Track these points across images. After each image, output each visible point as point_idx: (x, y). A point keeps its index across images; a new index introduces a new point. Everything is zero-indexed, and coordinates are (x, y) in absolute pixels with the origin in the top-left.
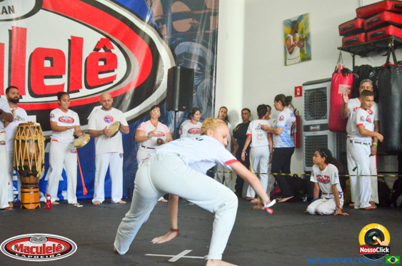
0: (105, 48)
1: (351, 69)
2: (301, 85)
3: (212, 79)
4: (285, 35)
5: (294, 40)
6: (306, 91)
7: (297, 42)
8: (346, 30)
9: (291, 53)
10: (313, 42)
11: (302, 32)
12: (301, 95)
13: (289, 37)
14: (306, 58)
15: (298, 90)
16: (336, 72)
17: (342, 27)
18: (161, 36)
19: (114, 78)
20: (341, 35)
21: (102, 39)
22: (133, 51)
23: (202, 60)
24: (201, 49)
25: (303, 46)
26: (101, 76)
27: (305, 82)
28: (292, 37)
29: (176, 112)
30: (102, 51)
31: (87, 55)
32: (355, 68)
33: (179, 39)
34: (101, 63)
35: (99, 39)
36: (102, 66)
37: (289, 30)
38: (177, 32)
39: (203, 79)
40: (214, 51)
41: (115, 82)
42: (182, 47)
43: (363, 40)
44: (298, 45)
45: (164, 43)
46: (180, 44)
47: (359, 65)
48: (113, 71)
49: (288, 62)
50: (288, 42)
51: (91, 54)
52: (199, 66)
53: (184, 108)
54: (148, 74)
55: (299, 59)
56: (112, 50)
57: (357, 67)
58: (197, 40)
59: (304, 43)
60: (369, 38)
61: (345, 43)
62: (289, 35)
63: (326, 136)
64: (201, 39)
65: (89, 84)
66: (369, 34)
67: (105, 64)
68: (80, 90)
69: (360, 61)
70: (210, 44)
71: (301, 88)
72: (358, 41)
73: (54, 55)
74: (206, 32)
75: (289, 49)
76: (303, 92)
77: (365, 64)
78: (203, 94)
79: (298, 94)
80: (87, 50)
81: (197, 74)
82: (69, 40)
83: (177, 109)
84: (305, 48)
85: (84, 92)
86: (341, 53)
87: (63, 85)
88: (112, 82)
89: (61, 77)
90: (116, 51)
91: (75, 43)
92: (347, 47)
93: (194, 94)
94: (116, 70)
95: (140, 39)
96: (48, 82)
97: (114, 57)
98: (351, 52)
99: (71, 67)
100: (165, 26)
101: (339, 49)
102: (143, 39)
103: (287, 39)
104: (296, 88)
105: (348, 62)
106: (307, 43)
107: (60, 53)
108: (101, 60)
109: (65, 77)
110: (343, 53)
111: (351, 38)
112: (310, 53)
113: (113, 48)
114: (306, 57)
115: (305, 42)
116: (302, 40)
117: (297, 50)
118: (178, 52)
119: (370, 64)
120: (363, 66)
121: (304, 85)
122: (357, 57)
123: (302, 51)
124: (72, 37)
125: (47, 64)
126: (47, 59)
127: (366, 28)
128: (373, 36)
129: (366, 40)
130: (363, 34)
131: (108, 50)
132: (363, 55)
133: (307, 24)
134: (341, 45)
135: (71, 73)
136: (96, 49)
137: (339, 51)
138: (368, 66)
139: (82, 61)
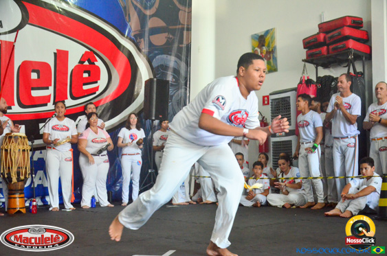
0: (89, 61)
1: (314, 79)
2: (268, 94)
3: (186, 89)
5: (261, 53)
6: (272, 100)
7: (264, 54)
8: (310, 44)
10: (280, 55)
11: (269, 46)
12: (268, 104)
13: (256, 50)
15: (266, 98)
16: (301, 83)
17: (307, 41)
18: (139, 50)
19: (97, 89)
20: (305, 48)
21: (86, 52)
22: (113, 64)
23: (176, 72)
24: (176, 62)
25: (270, 58)
26: (85, 87)
27: (271, 92)
28: (259, 50)
29: (153, 121)
30: (86, 63)
31: (73, 68)
32: (318, 78)
33: (156, 52)
34: (86, 75)
35: (84, 53)
36: (86, 78)
37: (256, 43)
38: (154, 46)
39: (178, 89)
40: (188, 64)
41: (98, 93)
42: (159, 60)
43: (325, 53)
44: (266, 57)
45: (142, 56)
46: (157, 57)
47: (322, 76)
48: (96, 82)
51: (76, 67)
52: (174, 77)
53: (161, 116)
54: (127, 85)
55: (267, 70)
56: (96, 63)
57: (320, 77)
58: (172, 53)
60: (330, 51)
61: (309, 56)
62: (256, 48)
63: (291, 141)
65: (74, 95)
66: (331, 47)
67: (89, 75)
69: (323, 72)
70: (183, 57)
71: (268, 97)
72: (320, 53)
73: (41, 68)
74: (180, 46)
76: (270, 101)
77: (327, 75)
78: (178, 103)
79: (266, 102)
80: (73, 62)
81: (172, 85)
82: (55, 53)
83: (153, 118)
84: (271, 60)
85: (69, 102)
88: (95, 93)
89: (47, 88)
90: (99, 63)
91: (61, 56)
92: (310, 59)
93: (170, 104)
94: (99, 81)
95: (121, 54)
96: (35, 93)
97: (98, 69)
98: (314, 64)
99: (57, 78)
100: (142, 40)
101: (303, 61)
102: (122, 52)
104: (264, 97)
105: (312, 73)
106: (273, 56)
107: (46, 65)
108: (85, 72)
109: (51, 88)
110: (306, 64)
111: (314, 51)
112: (276, 65)
113: (97, 61)
114: (273, 69)
115: (271, 55)
116: (268, 52)
118: (155, 64)
119: (332, 75)
120: (325, 77)
121: (271, 94)
122: (320, 68)
123: (269, 63)
124: (57, 50)
125: (34, 76)
126: (34, 71)
127: (327, 42)
128: (335, 49)
129: (328, 52)
130: (326, 47)
131: (92, 63)
132: (326, 66)
133: (273, 38)
134: (305, 58)
135: (57, 85)
136: (81, 62)
137: (303, 63)
138: (330, 76)
139: (67, 73)
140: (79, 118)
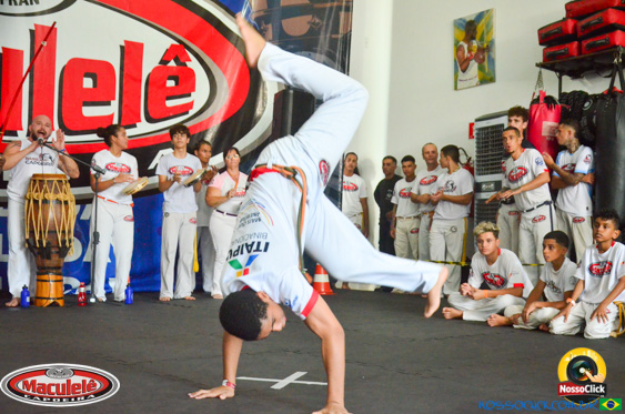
0: (176, 60)
1: (556, 96)
4: (457, 43)
5: (470, 51)
7: (473, 53)
8: (550, 37)
9: (464, 71)
10: (500, 55)
11: (482, 39)
13: (461, 46)
14: (487, 78)
16: (535, 102)
17: (544, 32)
19: (190, 105)
20: (541, 44)
21: (172, 45)
22: (218, 65)
24: (325, 63)
25: (484, 60)
26: (170, 103)
27: (478, 116)
28: (466, 46)
30: (172, 63)
31: (150, 70)
32: (562, 95)
33: (292, 47)
34: (171, 83)
35: (168, 47)
36: (172, 88)
38: (288, 36)
40: (345, 67)
41: (192, 112)
43: (575, 54)
44: (476, 58)
47: (568, 91)
48: (190, 95)
49: (460, 85)
50: (460, 53)
51: (156, 69)
54: (242, 101)
55: (477, 79)
56: (188, 63)
57: (565, 93)
58: (319, 49)
59: (484, 54)
60: (584, 49)
61: (547, 57)
62: (461, 43)
64: (326, 48)
65: (152, 115)
66: (584, 44)
67: (177, 84)
68: (138, 124)
69: (571, 85)
70: (338, 56)
72: (568, 55)
73: (97, 69)
74: (334, 36)
75: (462, 64)
77: (578, 89)
80: (150, 63)
82: (122, 47)
84: (486, 63)
85: (143, 127)
86: (540, 72)
87: (111, 117)
88: (187, 113)
89: (108, 104)
90: (193, 64)
91: (131, 52)
92: (549, 63)
94: (193, 94)
95: (231, 47)
96: (88, 111)
97: (191, 73)
98: (556, 71)
99: (124, 88)
100: (270, 26)
101: (537, 65)
102: (235, 45)
103: (458, 48)
104: (470, 125)
105: (552, 85)
106: (489, 57)
107: (108, 66)
108: (170, 78)
109: (115, 104)
110: (543, 70)
111: (554, 50)
112: (494, 71)
113: (189, 60)
114: (489, 77)
115: (486, 54)
116: (481, 50)
117: (474, 67)
119: (585, 90)
120: (574, 93)
121: (477, 120)
122: (566, 78)
123: (481, 68)
124: (126, 42)
125: (88, 83)
126: (87, 75)
127: (579, 34)
128: (591, 47)
129: (580, 52)
130: (576, 43)
131: (181, 63)
132: (576, 74)
134: (540, 60)
135: (124, 98)
136: (164, 61)
137: (538, 69)
138: (581, 93)
139: (140, 81)
140: (161, 152)
